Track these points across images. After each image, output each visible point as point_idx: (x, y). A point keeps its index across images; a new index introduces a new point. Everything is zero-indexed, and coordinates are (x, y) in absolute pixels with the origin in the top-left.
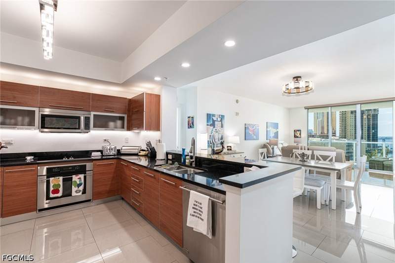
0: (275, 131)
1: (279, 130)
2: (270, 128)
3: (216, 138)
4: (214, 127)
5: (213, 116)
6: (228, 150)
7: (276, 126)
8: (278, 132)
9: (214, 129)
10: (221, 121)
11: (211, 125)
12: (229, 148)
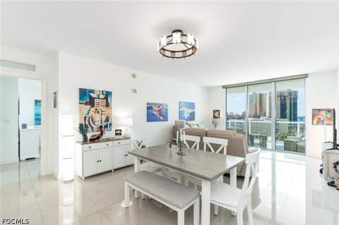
0: (190, 111)
1: (195, 110)
2: (184, 108)
3: (95, 120)
4: (93, 106)
5: (90, 92)
6: (116, 134)
7: (192, 106)
8: (194, 112)
9: (93, 109)
10: (106, 98)
11: (86, 104)
12: (118, 132)
